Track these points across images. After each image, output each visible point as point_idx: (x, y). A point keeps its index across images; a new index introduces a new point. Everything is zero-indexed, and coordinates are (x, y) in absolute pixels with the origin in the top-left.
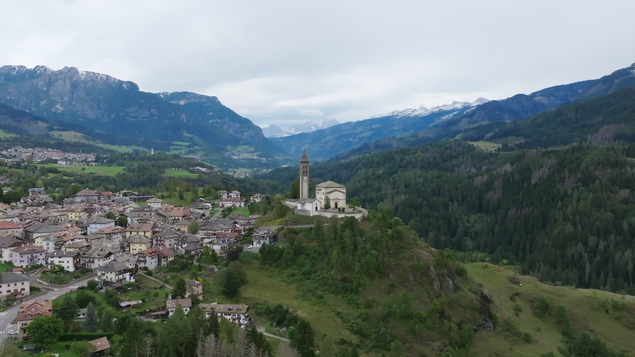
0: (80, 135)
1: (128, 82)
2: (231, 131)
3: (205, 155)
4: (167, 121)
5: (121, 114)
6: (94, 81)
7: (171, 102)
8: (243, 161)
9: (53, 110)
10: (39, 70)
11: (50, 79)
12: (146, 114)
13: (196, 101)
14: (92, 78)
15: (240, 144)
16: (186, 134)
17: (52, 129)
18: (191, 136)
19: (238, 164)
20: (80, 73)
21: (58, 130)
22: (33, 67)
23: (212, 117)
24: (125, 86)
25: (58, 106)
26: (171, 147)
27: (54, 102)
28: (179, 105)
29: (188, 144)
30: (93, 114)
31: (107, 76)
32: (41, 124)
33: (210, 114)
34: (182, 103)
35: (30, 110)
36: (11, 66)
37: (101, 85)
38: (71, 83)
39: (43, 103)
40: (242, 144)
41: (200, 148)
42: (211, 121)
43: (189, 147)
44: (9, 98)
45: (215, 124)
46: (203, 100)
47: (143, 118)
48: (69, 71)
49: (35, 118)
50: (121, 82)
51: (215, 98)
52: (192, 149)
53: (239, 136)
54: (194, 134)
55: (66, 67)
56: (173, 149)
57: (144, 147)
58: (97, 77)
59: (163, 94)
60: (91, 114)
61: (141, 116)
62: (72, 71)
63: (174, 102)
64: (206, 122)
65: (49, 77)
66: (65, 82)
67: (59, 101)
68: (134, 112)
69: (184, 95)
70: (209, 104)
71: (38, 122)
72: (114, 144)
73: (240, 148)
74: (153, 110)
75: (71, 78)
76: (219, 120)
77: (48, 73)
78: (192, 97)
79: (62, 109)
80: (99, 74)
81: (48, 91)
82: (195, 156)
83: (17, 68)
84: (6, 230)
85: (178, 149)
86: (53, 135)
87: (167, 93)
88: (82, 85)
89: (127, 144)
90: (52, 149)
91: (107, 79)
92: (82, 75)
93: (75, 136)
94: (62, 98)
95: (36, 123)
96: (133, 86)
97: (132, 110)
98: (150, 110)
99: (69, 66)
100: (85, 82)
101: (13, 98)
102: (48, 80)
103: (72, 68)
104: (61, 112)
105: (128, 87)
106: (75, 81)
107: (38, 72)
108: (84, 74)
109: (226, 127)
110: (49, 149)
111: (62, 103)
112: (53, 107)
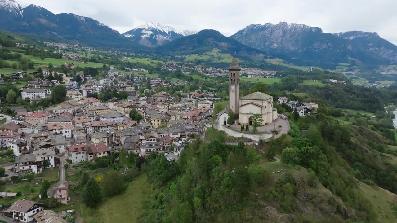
0: (281, 60)
1: (316, 28)
2: (385, 56)
3: (359, 72)
4: (338, 51)
5: (309, 48)
6: (296, 29)
7: (344, 38)
8: (389, 76)
9: (272, 47)
10: (267, 25)
11: (272, 30)
12: (324, 46)
13: (361, 36)
14: (295, 26)
15: (390, 64)
16: (350, 58)
17: (266, 58)
18: (354, 59)
19: (384, 78)
20: (288, 25)
21: (270, 58)
22: (264, 24)
23: (372, 47)
24: (313, 30)
25: (275, 45)
26: (337, 67)
27: (273, 43)
28: (349, 39)
29: (349, 64)
30: (293, 48)
31: (304, 25)
32: (262, 55)
33: (371, 44)
34: (351, 38)
35: (261, 47)
36: (254, 25)
37: (299, 30)
38: (283, 31)
39: (267, 43)
40: (392, 64)
41: (357, 67)
42: (371, 49)
43: (349, 66)
44: (251, 42)
45: (374, 51)
46: (367, 35)
47: (323, 49)
48: (282, 24)
49: (259, 52)
50: (311, 28)
51: (375, 33)
52: (351, 68)
53: (391, 59)
54: (355, 58)
55: (281, 22)
56: (338, 68)
57: (319, 67)
58: (298, 27)
59: (339, 33)
60: (292, 49)
61: (322, 48)
62: (284, 24)
63: (346, 38)
64: (367, 50)
65: (272, 29)
66: (279, 31)
67: (276, 42)
68: (318, 46)
69: (353, 33)
70: (371, 38)
71: (260, 54)
72: (300, 65)
73: (390, 67)
74: (329, 44)
75: (283, 28)
76: (377, 48)
77: (271, 26)
78: (358, 34)
79: (277, 46)
80: (299, 24)
81: (270, 37)
82: (352, 73)
83: (256, 25)
84: (31, 118)
85: (341, 68)
86: (266, 61)
87: (342, 33)
88: (289, 32)
89: (309, 65)
90: (258, 68)
91: (303, 27)
92: (289, 26)
93: (278, 61)
94: (277, 40)
95: (259, 54)
96: (318, 30)
97: (316, 44)
98: (327, 44)
99: (282, 22)
100: (290, 30)
101: (253, 42)
102: (271, 31)
103: (284, 22)
104: (276, 48)
105: (315, 31)
106: (285, 30)
107: (267, 26)
108: (290, 25)
109: (381, 53)
110: (256, 69)
111: (277, 43)
112: (272, 46)
